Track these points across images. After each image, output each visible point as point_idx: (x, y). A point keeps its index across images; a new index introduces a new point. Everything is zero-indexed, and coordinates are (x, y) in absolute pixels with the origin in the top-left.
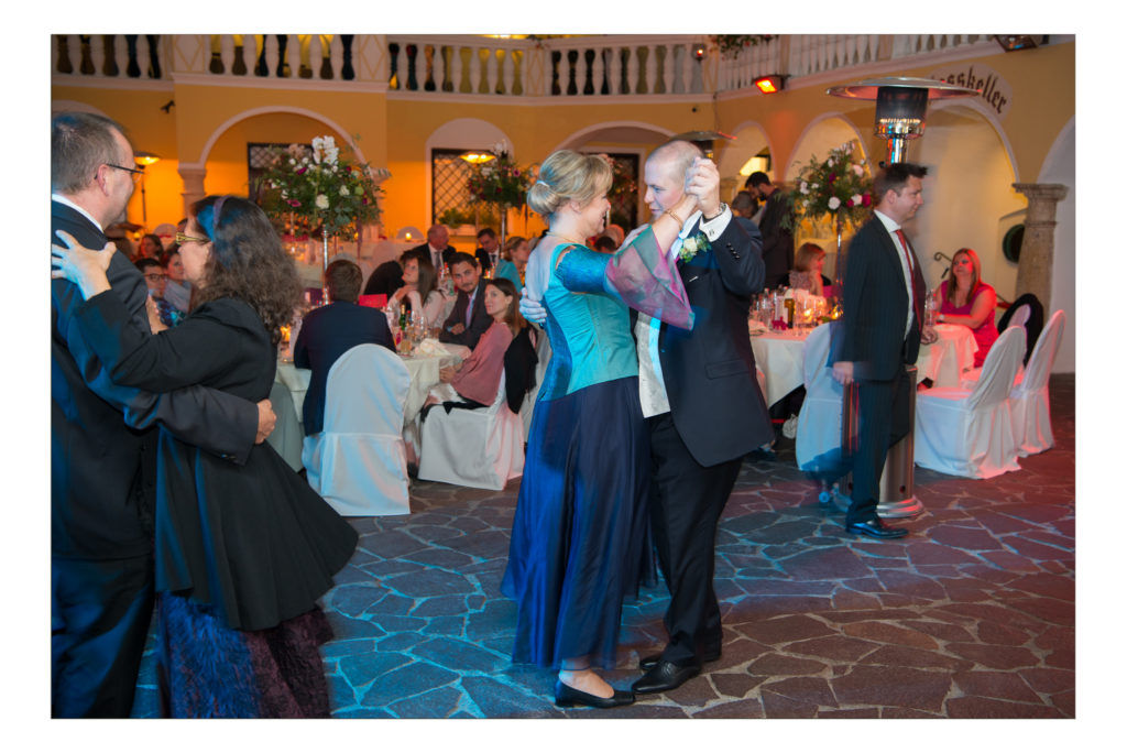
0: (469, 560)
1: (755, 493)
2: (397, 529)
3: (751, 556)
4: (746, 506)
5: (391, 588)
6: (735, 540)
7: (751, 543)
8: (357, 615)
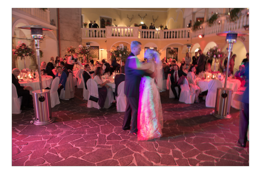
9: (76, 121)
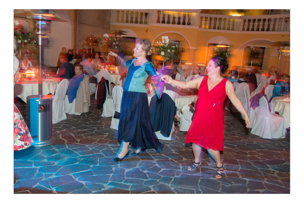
0: (182, 159)
1: (279, 152)
2: (167, 145)
3: (272, 175)
4: (275, 156)
5: (157, 164)
6: (268, 168)
7: (273, 170)
8: (143, 170)
9: (85, 146)
